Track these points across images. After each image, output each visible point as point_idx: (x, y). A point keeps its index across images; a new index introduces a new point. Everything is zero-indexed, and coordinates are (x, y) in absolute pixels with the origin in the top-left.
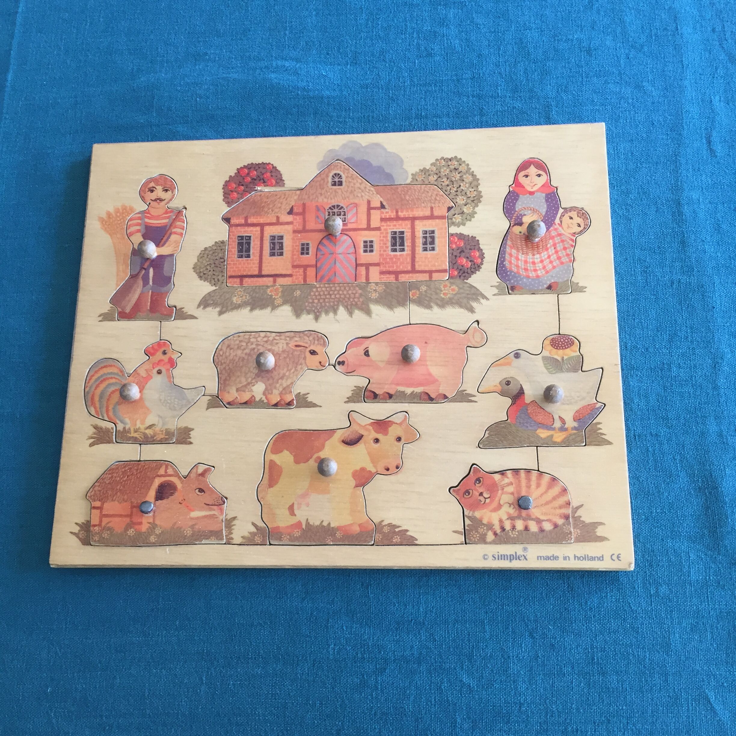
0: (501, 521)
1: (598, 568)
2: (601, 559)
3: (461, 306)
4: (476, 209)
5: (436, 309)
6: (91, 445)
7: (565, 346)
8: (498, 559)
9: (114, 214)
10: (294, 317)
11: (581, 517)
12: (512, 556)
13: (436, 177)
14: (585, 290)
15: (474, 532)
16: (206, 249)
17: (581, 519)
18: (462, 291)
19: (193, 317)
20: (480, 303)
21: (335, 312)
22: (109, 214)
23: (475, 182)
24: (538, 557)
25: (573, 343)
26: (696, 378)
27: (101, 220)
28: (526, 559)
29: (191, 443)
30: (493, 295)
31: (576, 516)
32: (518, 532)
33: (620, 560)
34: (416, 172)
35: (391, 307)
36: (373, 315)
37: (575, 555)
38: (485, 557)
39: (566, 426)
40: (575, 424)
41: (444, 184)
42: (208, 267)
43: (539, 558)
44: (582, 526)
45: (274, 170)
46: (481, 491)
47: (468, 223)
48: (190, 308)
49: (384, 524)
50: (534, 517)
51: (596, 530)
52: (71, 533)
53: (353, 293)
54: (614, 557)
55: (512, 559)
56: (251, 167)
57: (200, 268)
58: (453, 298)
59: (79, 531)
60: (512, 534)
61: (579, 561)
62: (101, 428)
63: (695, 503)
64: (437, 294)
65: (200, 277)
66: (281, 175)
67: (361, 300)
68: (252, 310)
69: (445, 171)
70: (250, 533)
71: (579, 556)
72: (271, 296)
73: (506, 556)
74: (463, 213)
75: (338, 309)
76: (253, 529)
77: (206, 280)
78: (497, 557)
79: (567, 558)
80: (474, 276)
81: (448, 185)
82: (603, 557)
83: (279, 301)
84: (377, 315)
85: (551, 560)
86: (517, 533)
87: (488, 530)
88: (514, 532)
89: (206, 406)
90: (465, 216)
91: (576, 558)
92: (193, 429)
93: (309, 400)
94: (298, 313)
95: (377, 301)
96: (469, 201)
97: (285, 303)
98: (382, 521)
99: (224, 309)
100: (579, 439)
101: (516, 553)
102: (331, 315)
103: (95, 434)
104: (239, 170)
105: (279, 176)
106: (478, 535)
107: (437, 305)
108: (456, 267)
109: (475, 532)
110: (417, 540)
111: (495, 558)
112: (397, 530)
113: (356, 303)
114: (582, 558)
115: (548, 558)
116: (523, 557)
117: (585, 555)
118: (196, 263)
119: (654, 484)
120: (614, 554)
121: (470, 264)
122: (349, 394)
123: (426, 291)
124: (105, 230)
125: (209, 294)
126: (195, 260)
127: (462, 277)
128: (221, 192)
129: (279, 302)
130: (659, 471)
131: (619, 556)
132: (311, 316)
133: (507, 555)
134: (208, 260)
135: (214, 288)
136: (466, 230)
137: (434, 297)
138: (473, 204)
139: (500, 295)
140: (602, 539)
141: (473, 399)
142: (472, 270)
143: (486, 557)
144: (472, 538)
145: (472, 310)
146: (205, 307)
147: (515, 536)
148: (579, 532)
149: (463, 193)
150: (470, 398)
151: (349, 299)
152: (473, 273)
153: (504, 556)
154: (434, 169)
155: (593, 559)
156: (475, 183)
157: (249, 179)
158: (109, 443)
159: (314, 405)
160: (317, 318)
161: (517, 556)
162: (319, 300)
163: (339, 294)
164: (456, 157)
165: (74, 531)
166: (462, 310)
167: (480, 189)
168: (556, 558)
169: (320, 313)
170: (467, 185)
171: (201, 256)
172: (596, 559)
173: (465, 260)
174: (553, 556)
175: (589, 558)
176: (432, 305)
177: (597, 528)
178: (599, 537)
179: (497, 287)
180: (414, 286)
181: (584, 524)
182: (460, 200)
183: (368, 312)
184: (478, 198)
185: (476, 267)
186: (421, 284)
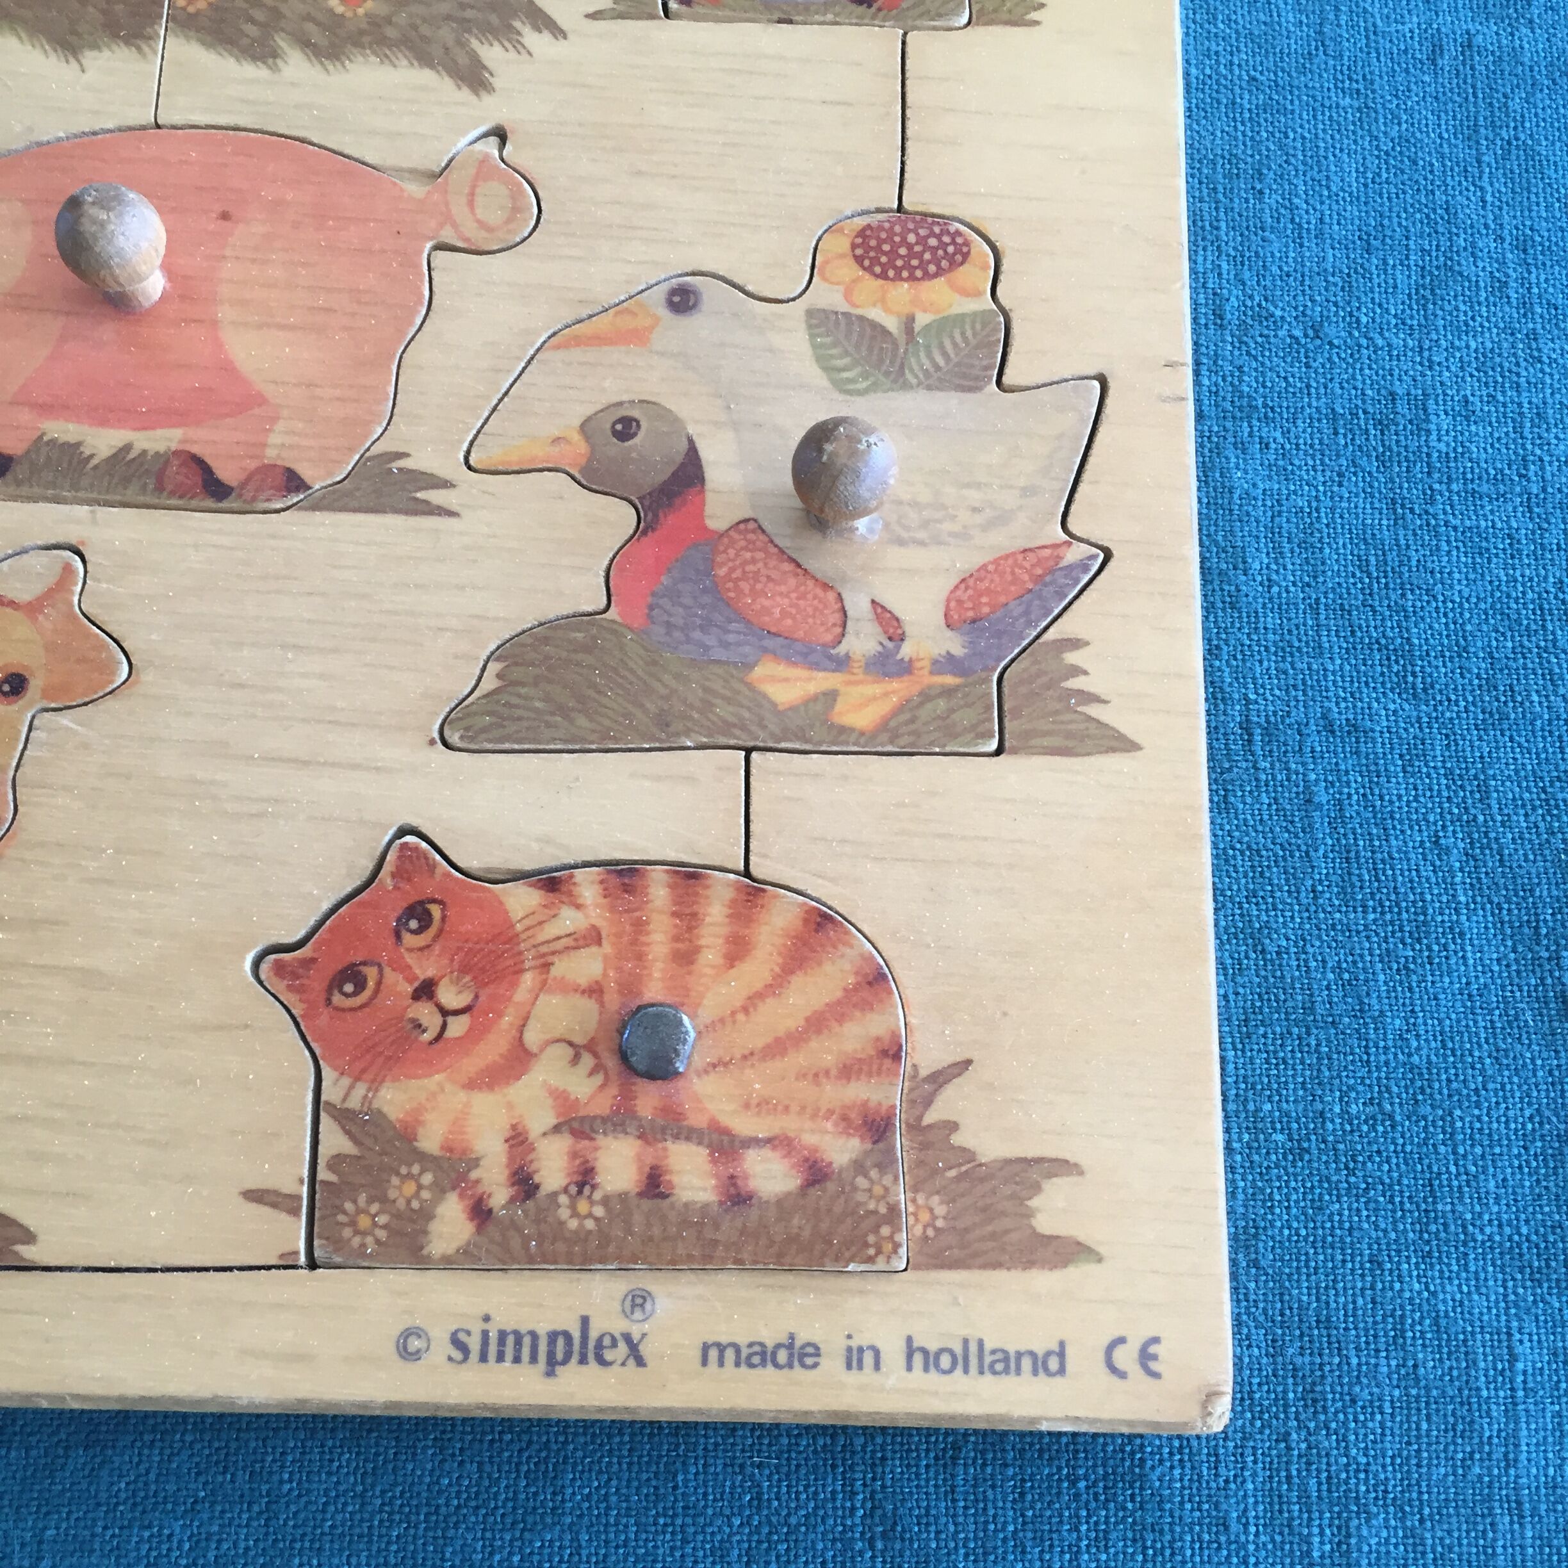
0: (518, 1140)
1: (1034, 1420)
2: (1053, 1364)
3: (424, 59)
5: (294, 63)
7: (923, 265)
8: (483, 1358)
11: (953, 1127)
12: (561, 1342)
14: (1034, 16)
15: (362, 1199)
17: (957, 1139)
20: (519, 46)
24: (706, 1348)
25: (965, 256)
26: (1542, 469)
28: (640, 1362)
30: (588, 16)
31: (929, 1118)
32: (606, 1201)
33: (1156, 1375)
35: (67, 41)
37: (909, 1340)
38: (409, 1346)
39: (907, 650)
40: (955, 645)
43: (713, 1354)
44: (959, 1178)
46: (425, 969)
50: (697, 1120)
51: (1034, 1203)
54: (1121, 1358)
55: (560, 1356)
58: (389, 21)
60: (575, 1214)
61: (933, 1375)
63: (1540, 1073)
71: (933, 1347)
73: (527, 1341)
78: (474, 1343)
79: (868, 1358)
82: (1061, 1354)
85: (777, 1365)
86: (599, 1211)
87: (440, 1190)
88: (583, 1207)
91: (918, 1359)
100: (965, 717)
101: (585, 1321)
106: (382, 1219)
107: (306, 44)
109: (371, 1200)
110: (29, 1237)
111: (465, 1350)
114: (945, 1362)
115: (759, 1356)
116: (623, 1347)
117: (966, 1342)
119: (1338, 969)
120: (1121, 1340)
130: (1364, 907)
131: (1152, 1349)
133: (534, 1335)
139: (622, 16)
140: (1064, 1252)
141: (436, 497)
143: (415, 1344)
144: (347, 1232)
145: (475, 79)
147: (590, 1224)
148: (940, 1210)
150: (419, 495)
153: (518, 1337)
155: (1007, 1363)
161: (591, 1345)
166: (426, 76)
168: (803, 1353)
172: (1026, 1363)
174: (790, 1347)
175: (988, 1359)
176: (281, 42)
177: (1037, 1188)
178: (1050, 1240)
181: (972, 1170)
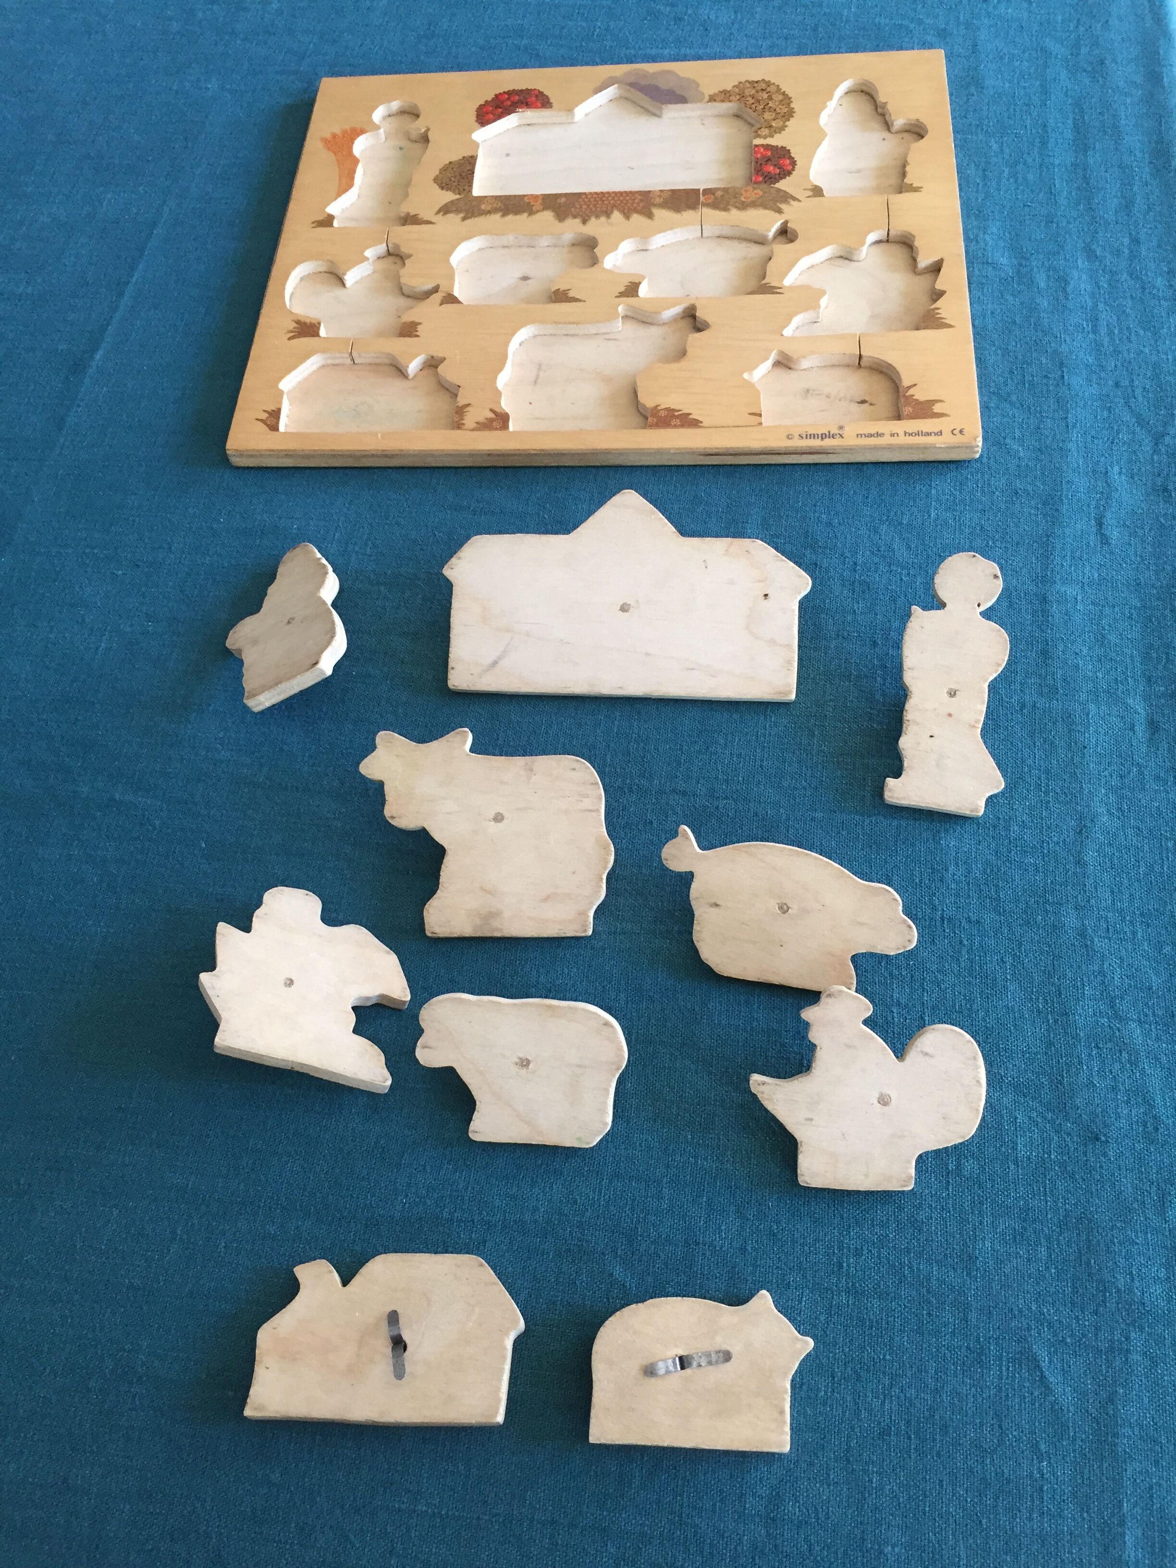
1: (935, 444)
2: (939, 433)
3: (766, 208)
4: (787, 123)
5: (734, 212)
6: (290, 338)
8: (807, 438)
9: (340, 136)
10: (556, 222)
11: (912, 395)
12: (824, 435)
13: (738, 97)
14: (920, 190)
16: (451, 163)
17: (913, 398)
18: (767, 195)
19: (429, 222)
20: (790, 204)
21: (608, 216)
22: (334, 135)
23: (787, 98)
24: (857, 435)
27: (324, 141)
28: (843, 438)
29: (417, 336)
30: (806, 197)
31: (907, 394)
33: (963, 435)
34: (715, 94)
35: (678, 210)
36: (656, 218)
37: (905, 431)
38: (789, 437)
41: (748, 103)
42: (453, 179)
43: (859, 436)
44: (916, 404)
45: (540, 95)
47: (777, 136)
48: (425, 215)
49: (659, 408)
51: (933, 407)
53: (631, 199)
54: (955, 432)
55: (824, 437)
56: (510, 93)
57: (442, 179)
58: (756, 201)
59: (267, 418)
61: (911, 437)
62: (305, 323)
64: (736, 198)
65: (442, 188)
66: (548, 99)
67: (641, 205)
68: (504, 215)
69: (749, 92)
70: (487, 419)
71: (911, 432)
72: (529, 203)
73: (816, 435)
74: (771, 126)
75: (612, 212)
76: (491, 415)
77: (448, 189)
79: (896, 435)
80: (783, 181)
81: (753, 103)
82: (941, 432)
83: (540, 207)
84: (661, 218)
85: (874, 437)
89: (439, 303)
90: (772, 129)
91: (907, 435)
92: (420, 324)
93: (570, 295)
94: (561, 218)
95: (662, 206)
96: (779, 116)
97: (543, 209)
98: (658, 406)
99: (470, 215)
101: (829, 432)
102: (603, 219)
103: (295, 328)
104: (496, 96)
105: (546, 100)
107: (736, 207)
108: (760, 173)
110: (701, 422)
111: (802, 438)
112: (676, 414)
113: (635, 208)
114: (914, 434)
115: (871, 435)
116: (838, 435)
117: (918, 431)
118: (437, 176)
120: (955, 429)
121: (778, 170)
122: (622, 289)
123: (722, 196)
124: (328, 149)
125: (452, 202)
126: (437, 173)
127: (768, 183)
128: (474, 114)
131: (962, 431)
132: (578, 221)
133: (818, 434)
134: (452, 172)
135: (458, 197)
136: (776, 141)
137: (732, 201)
138: (784, 119)
139: (815, 197)
140: (940, 415)
141: (778, 290)
142: (781, 176)
145: (780, 211)
146: (445, 214)
148: (912, 409)
149: (772, 110)
150: (774, 290)
151: (626, 204)
152: (781, 178)
153: (814, 435)
154: (737, 90)
155: (929, 434)
156: (786, 101)
157: (509, 103)
158: (314, 336)
159: (577, 300)
160: (584, 222)
161: (831, 436)
162: (588, 206)
163: (613, 199)
164: (763, 80)
165: (260, 418)
166: (767, 211)
167: (792, 105)
168: (879, 435)
169: (589, 217)
170: (777, 103)
171: (443, 170)
172: (933, 434)
173: (772, 168)
174: (877, 433)
175: (924, 434)
176: (730, 207)
177: (934, 405)
178: (938, 413)
179: (812, 190)
180: (707, 192)
181: (918, 402)
182: (768, 116)
183: (650, 216)
184: (790, 114)
185: (786, 173)
186: (717, 189)
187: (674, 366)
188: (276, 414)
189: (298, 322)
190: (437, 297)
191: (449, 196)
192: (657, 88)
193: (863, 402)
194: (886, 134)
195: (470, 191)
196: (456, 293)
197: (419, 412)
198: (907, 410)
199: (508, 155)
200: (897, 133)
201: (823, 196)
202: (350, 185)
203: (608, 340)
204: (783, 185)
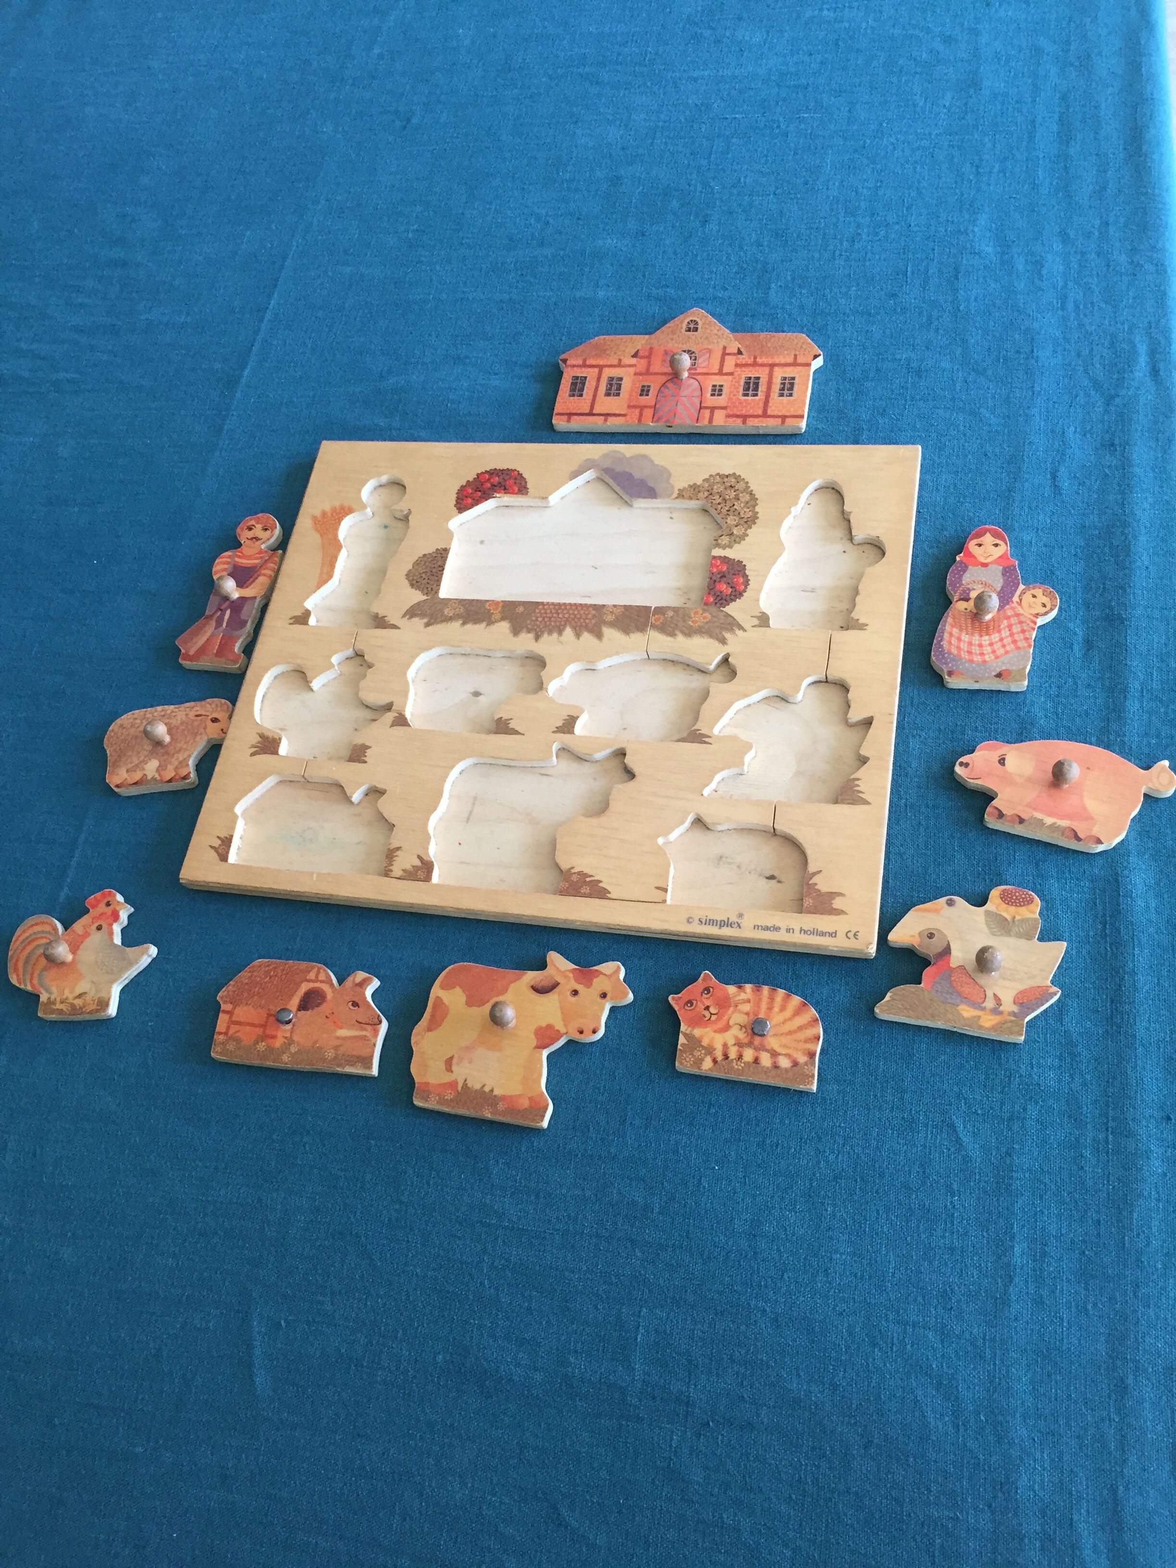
1: (828, 946)
2: (834, 935)
3: (711, 637)
4: (749, 531)
5: (680, 638)
6: (252, 755)
8: (705, 924)
9: (329, 514)
10: (511, 636)
11: (816, 884)
12: (723, 922)
13: (706, 494)
14: (865, 628)
16: (424, 555)
17: (816, 887)
18: (715, 619)
19: (395, 627)
20: (734, 634)
21: (560, 633)
22: (324, 514)
23: (753, 500)
27: (314, 518)
28: (740, 928)
29: (365, 762)
30: (752, 626)
31: (812, 882)
33: (857, 939)
34: (684, 488)
35: (626, 631)
36: (605, 639)
37: (801, 928)
38: (689, 921)
41: (714, 502)
42: (424, 576)
43: (756, 928)
44: (817, 895)
45: (519, 477)
47: (736, 546)
48: (392, 617)
49: (573, 871)
51: (833, 902)
52: (211, 846)
53: (584, 614)
54: (849, 934)
55: (722, 925)
56: (493, 473)
57: (414, 575)
58: (703, 627)
59: (220, 846)
61: (806, 936)
62: (267, 738)
64: (684, 621)
65: (412, 585)
66: (526, 482)
67: (593, 621)
68: (464, 624)
69: (718, 488)
70: (413, 867)
71: (807, 930)
72: (490, 610)
73: (715, 922)
74: (732, 534)
75: (564, 629)
76: (418, 863)
77: (418, 588)
78: (704, 921)
79: (791, 931)
80: (733, 604)
81: (719, 504)
82: (836, 933)
83: (499, 616)
84: (609, 639)
85: (770, 930)
89: (390, 723)
90: (733, 538)
91: (803, 932)
92: (369, 747)
93: (511, 726)
94: (516, 632)
95: (612, 625)
96: (742, 522)
97: (503, 619)
98: (573, 868)
99: (432, 621)
101: (728, 918)
102: (555, 635)
103: (259, 742)
104: (478, 475)
105: (523, 484)
107: (683, 632)
108: (712, 593)
110: (609, 893)
112: (588, 879)
113: (587, 624)
114: (809, 933)
115: (767, 928)
116: (736, 924)
117: (814, 929)
118: (410, 570)
120: (851, 931)
121: (730, 590)
122: (560, 723)
123: (672, 617)
124: (316, 530)
125: (419, 603)
126: (411, 566)
127: (718, 605)
128: (454, 497)
129: (497, 617)
131: (857, 934)
132: (531, 636)
134: (424, 566)
135: (425, 597)
136: (734, 553)
137: (680, 624)
138: (746, 526)
139: (760, 626)
140: (839, 912)
141: (706, 740)
142: (732, 597)
143: (691, 920)
145: (723, 641)
146: (411, 617)
148: (813, 902)
149: (736, 513)
150: (703, 739)
151: (579, 619)
152: (732, 601)
153: (713, 921)
154: (706, 485)
155: (823, 934)
156: (752, 503)
157: (489, 485)
158: (273, 754)
159: (516, 733)
160: (537, 638)
161: (730, 924)
162: (544, 619)
163: (568, 613)
164: (734, 474)
165: (214, 845)
166: (711, 641)
167: (757, 509)
168: (777, 929)
169: (543, 632)
170: (742, 505)
171: (416, 564)
172: (827, 934)
173: (725, 586)
174: (774, 927)
175: (819, 933)
176: (677, 632)
177: (834, 898)
178: (836, 909)
179: (758, 618)
180: (660, 610)
181: (819, 894)
182: (731, 520)
183: (599, 635)
184: (751, 521)
185: (737, 594)
186: (668, 608)
187: (594, 821)
188: (227, 842)
189: (262, 736)
190: (390, 716)
191: (417, 596)
192: (630, 476)
193: (772, 877)
194: (848, 546)
195: (437, 592)
196: (408, 715)
197: (358, 843)
198: (808, 902)
199: (482, 542)
200: (859, 544)
201: (769, 626)
202: (330, 576)
203: (543, 775)
204: (731, 609)
